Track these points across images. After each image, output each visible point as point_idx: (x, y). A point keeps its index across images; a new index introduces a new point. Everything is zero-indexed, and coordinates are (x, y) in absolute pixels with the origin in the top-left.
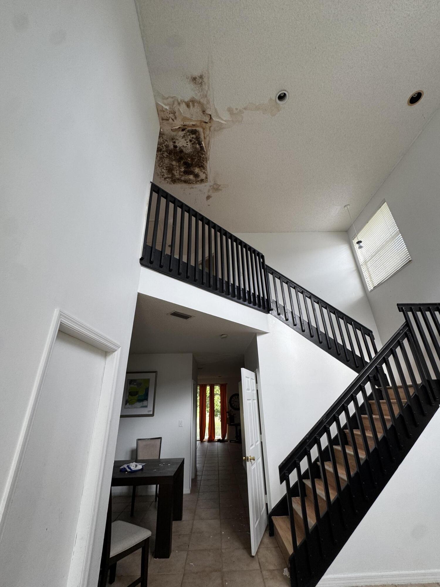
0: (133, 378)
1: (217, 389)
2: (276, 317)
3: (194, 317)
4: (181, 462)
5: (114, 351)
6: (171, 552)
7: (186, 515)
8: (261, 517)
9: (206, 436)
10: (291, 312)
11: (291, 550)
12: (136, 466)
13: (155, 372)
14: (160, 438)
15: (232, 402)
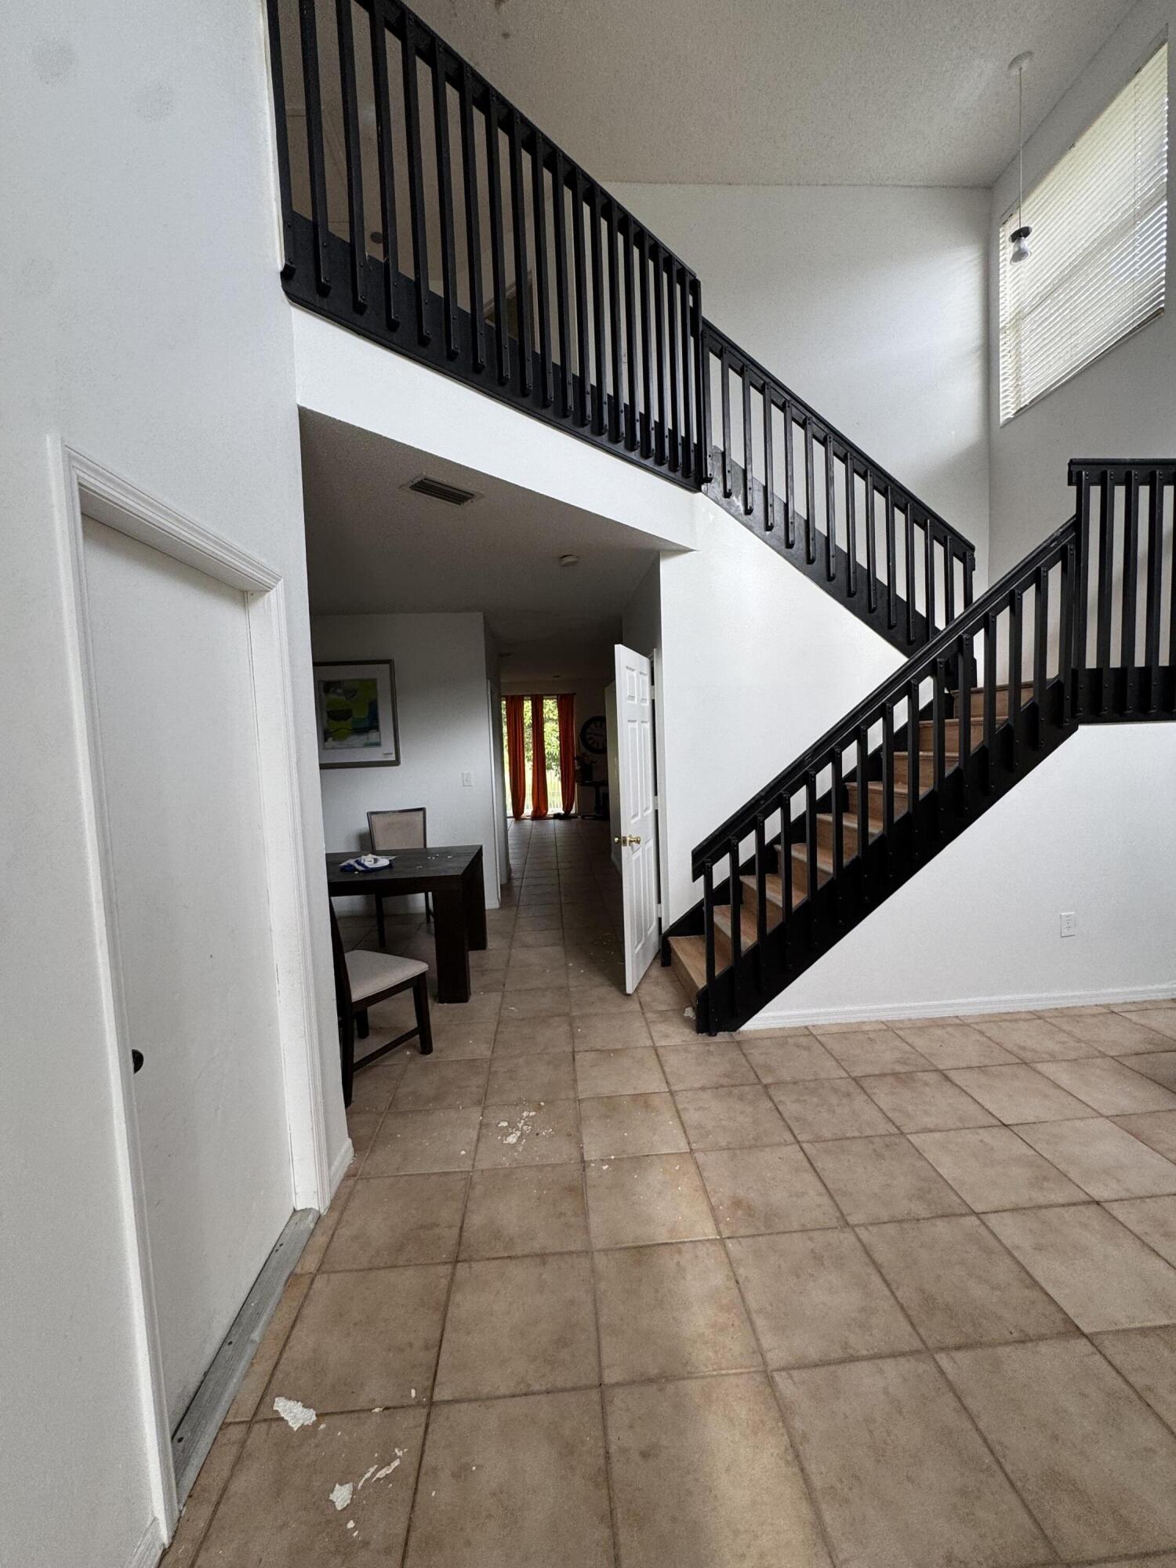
0: (332, 678)
1: (550, 707)
2: (717, 503)
3: (482, 496)
4: (476, 852)
5: (264, 590)
6: (470, 994)
7: (493, 942)
8: (647, 939)
9: (528, 808)
10: (762, 489)
11: (701, 982)
12: (376, 861)
13: (389, 662)
14: (423, 810)
15: (588, 736)
